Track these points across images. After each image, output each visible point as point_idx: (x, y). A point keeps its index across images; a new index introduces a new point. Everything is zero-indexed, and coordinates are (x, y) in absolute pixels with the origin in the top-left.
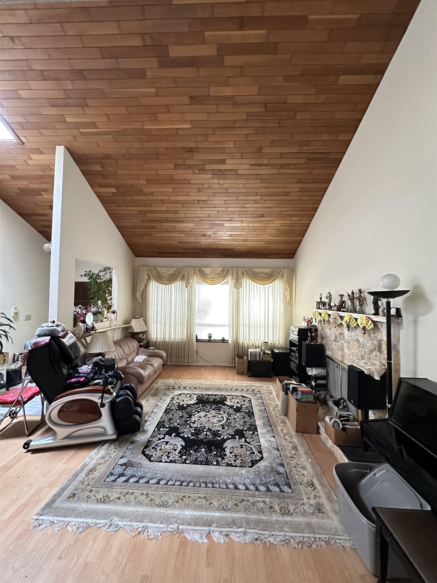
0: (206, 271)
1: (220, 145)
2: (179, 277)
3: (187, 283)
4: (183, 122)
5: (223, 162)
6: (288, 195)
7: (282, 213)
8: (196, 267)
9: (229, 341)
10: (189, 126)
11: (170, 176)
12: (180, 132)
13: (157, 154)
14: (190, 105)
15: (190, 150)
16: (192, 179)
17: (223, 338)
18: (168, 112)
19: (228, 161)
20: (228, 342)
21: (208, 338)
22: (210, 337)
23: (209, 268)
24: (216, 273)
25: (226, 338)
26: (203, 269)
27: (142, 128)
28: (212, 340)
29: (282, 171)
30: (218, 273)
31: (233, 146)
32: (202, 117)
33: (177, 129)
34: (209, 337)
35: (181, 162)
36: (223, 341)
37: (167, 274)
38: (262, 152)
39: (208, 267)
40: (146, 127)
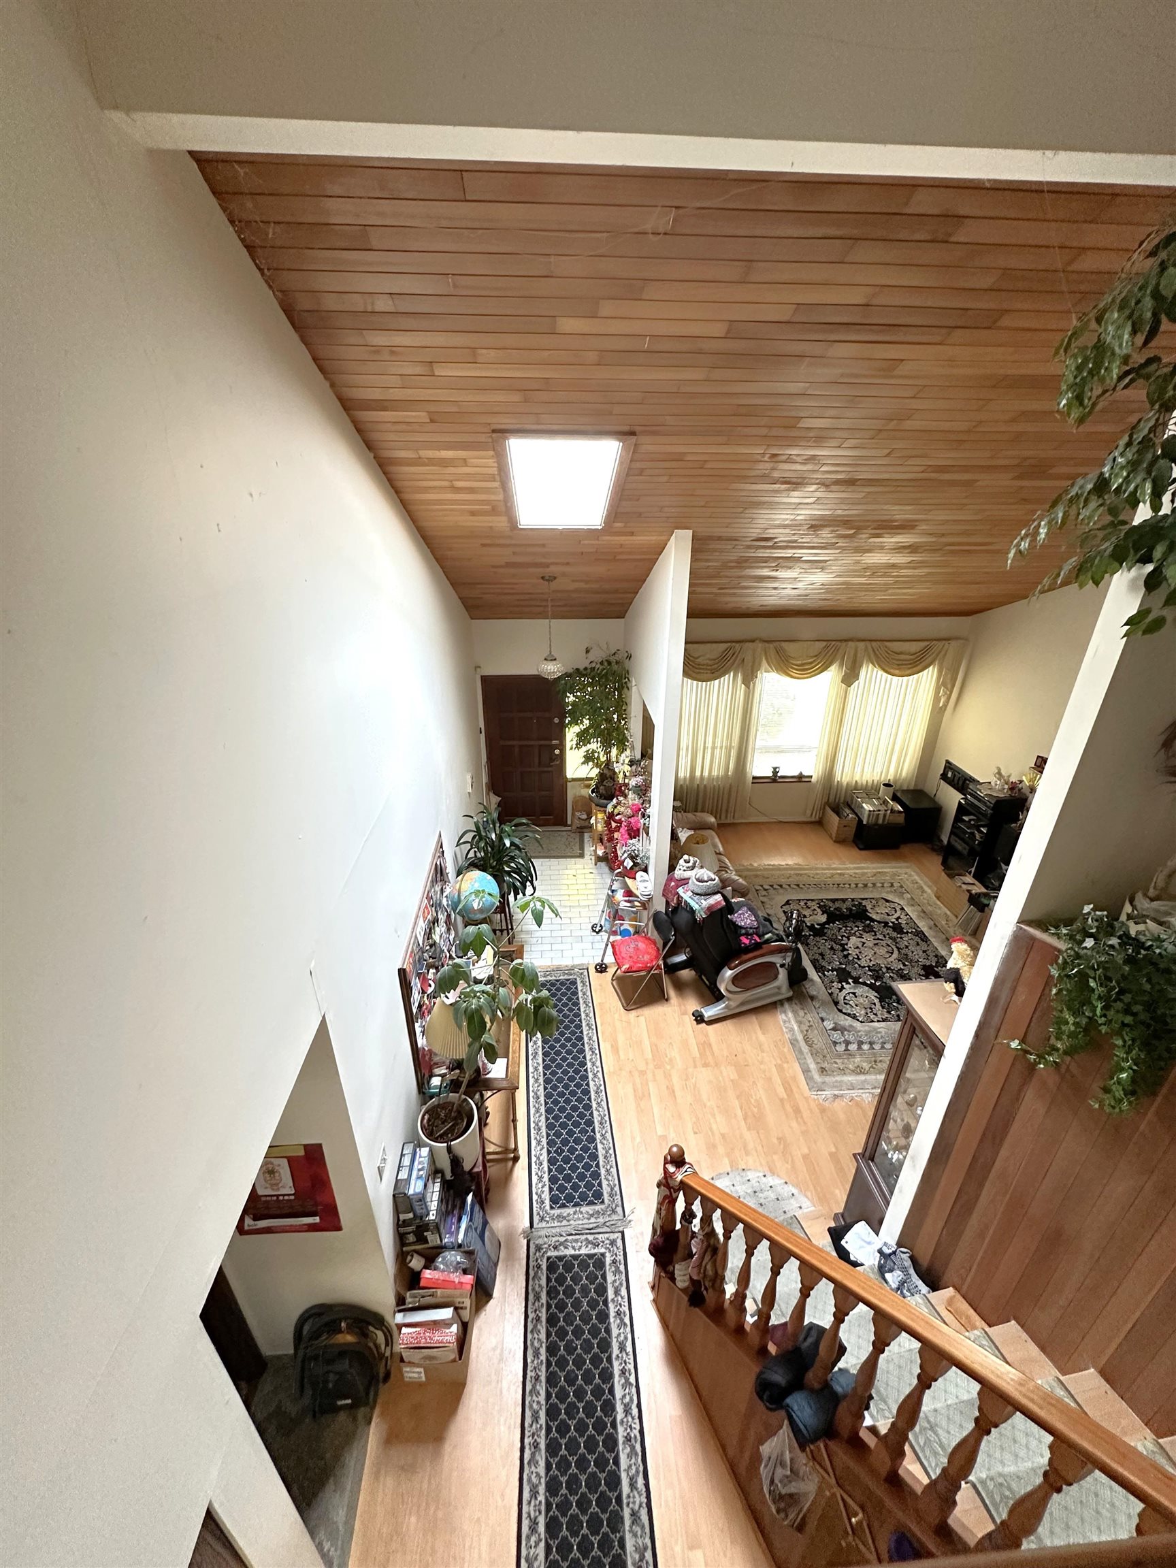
9: (813, 779)
17: (801, 772)
20: (811, 781)
21: (771, 774)
22: (775, 771)
23: (798, 643)
25: (805, 773)
28: (781, 778)
34: (773, 772)
36: (800, 778)
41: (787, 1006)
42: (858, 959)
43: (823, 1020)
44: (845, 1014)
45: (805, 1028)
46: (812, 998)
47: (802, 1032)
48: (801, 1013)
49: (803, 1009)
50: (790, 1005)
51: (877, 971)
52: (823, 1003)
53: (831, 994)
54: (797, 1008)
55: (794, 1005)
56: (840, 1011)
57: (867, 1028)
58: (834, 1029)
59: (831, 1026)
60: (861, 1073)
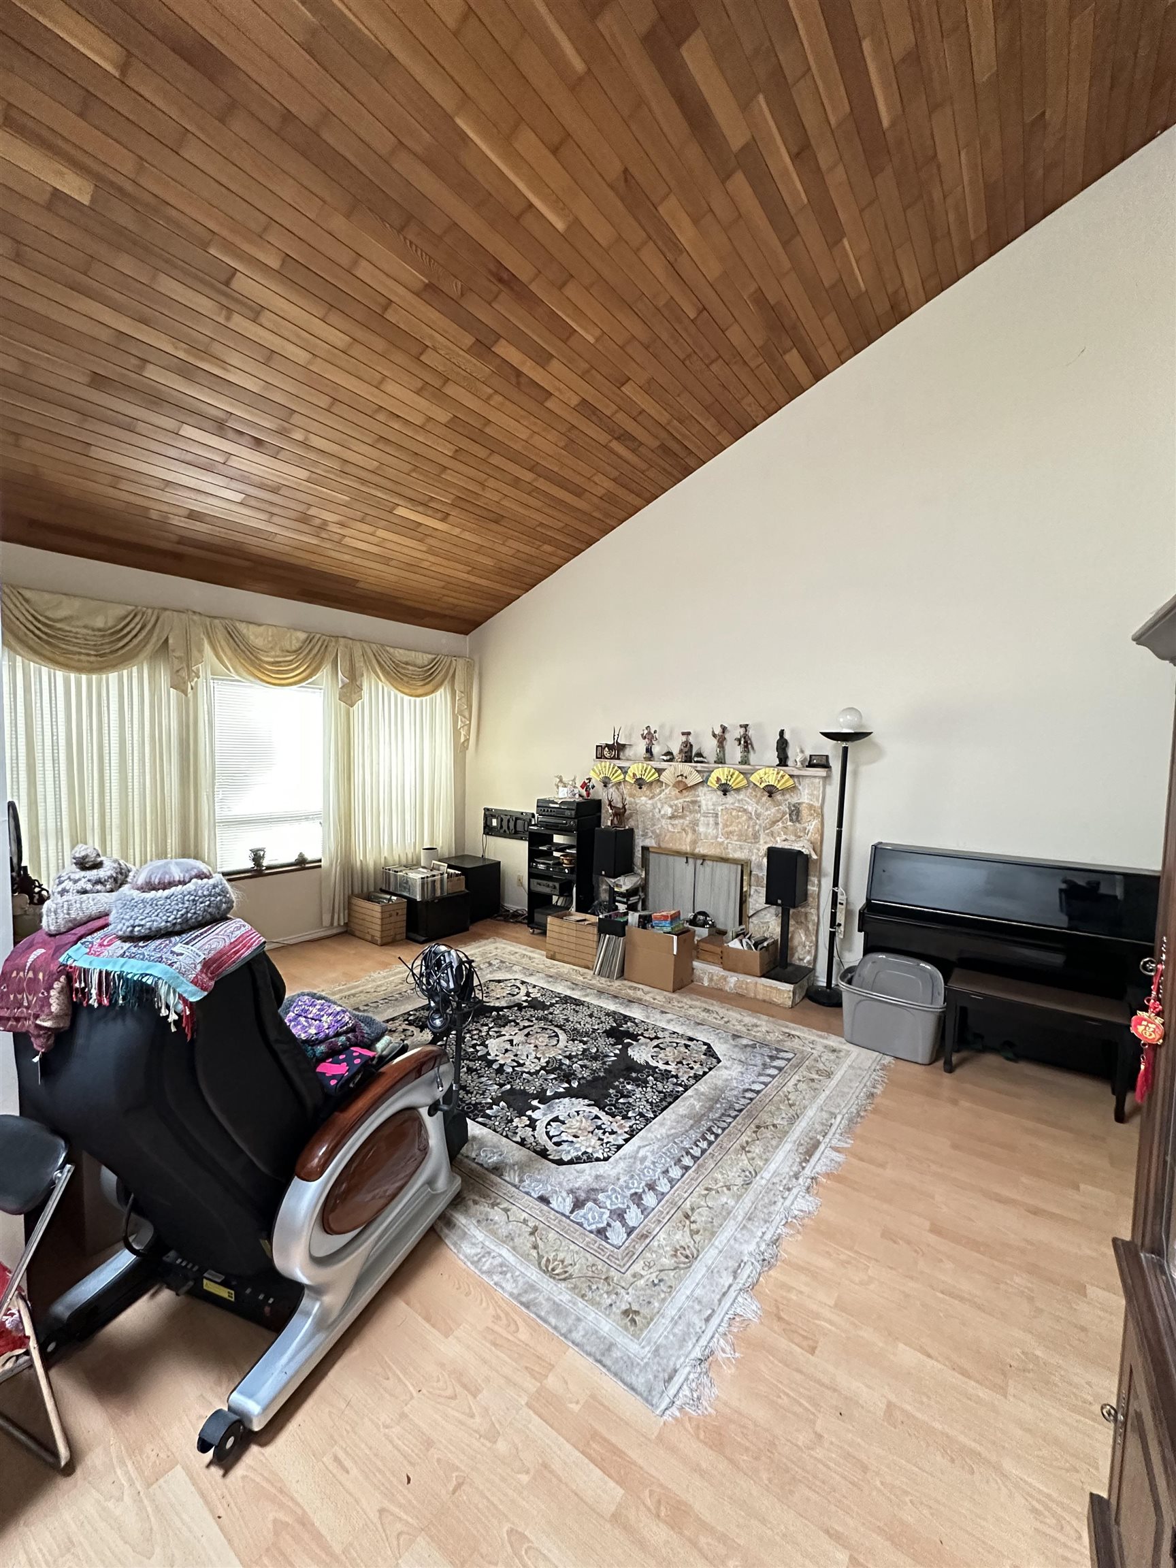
0: (252, 637)
1: (573, 320)
2: (150, 648)
3: (184, 674)
4: (561, 205)
5: (543, 358)
6: (579, 495)
7: (538, 529)
8: (215, 617)
9: (322, 864)
10: (560, 225)
11: (382, 300)
12: (528, 220)
13: (410, 218)
14: (611, 187)
15: (505, 279)
16: (435, 349)
17: (301, 855)
18: (555, 151)
19: (555, 365)
20: (320, 867)
21: (250, 864)
22: (257, 857)
23: (262, 628)
24: (288, 648)
25: (310, 856)
26: (243, 627)
27: (449, 110)
28: (268, 868)
29: (615, 445)
30: (294, 648)
31: (592, 340)
32: (603, 233)
33: (531, 205)
34: (253, 860)
35: (453, 288)
36: (301, 864)
37: (85, 627)
38: (623, 389)
39: (260, 625)
40: (459, 121)
41: (461, 1219)
42: (520, 1065)
43: (544, 1200)
44: (571, 1162)
45: (525, 1242)
46: (497, 1170)
47: (526, 1256)
48: (497, 1215)
49: (493, 1205)
50: (466, 1212)
51: (560, 1068)
52: (522, 1167)
53: (522, 1143)
54: (484, 1208)
55: (474, 1209)
56: (560, 1162)
57: (622, 1164)
58: (578, 1204)
59: (569, 1201)
60: (691, 1259)
